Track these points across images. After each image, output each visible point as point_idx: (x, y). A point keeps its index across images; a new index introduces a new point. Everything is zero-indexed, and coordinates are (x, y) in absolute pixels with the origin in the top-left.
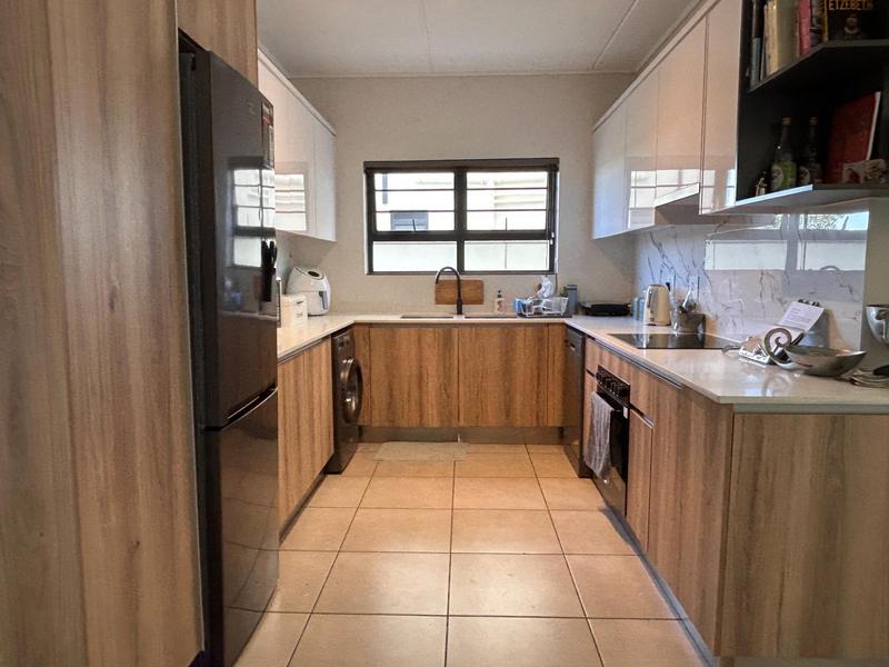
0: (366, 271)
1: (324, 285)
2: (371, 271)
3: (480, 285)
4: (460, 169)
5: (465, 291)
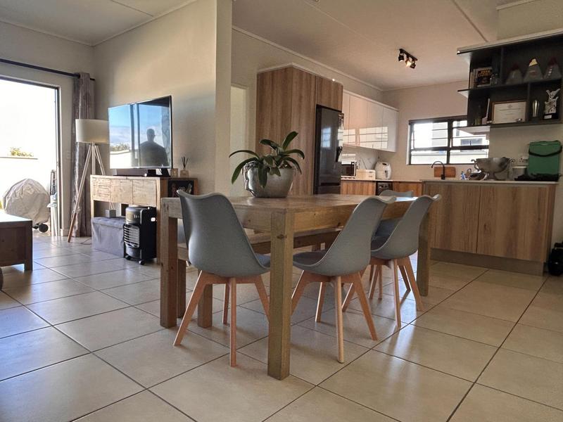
0: (407, 163)
1: (388, 168)
2: (410, 164)
3: (454, 170)
4: (450, 121)
5: (447, 172)
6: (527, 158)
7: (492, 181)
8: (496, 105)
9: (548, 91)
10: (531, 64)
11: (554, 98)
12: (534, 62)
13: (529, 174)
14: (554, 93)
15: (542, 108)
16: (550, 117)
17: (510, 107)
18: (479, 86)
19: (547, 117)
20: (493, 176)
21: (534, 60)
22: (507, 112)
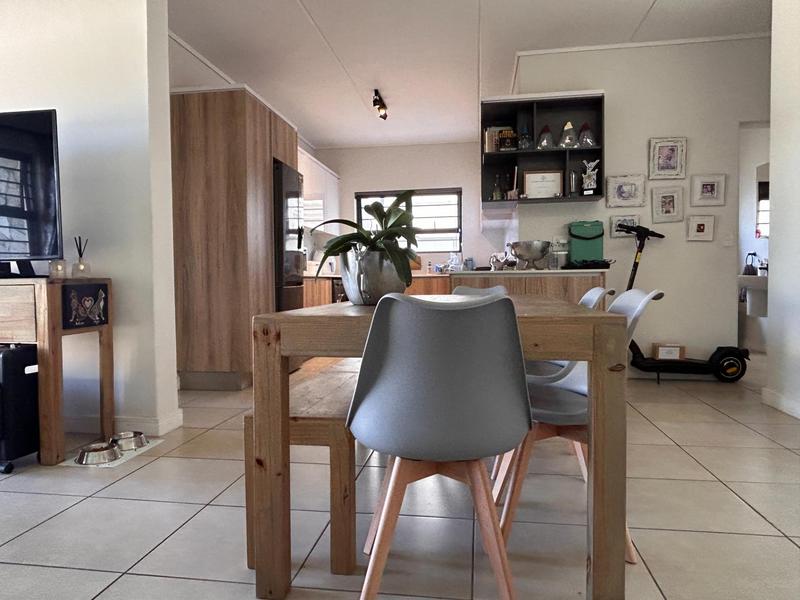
3: (419, 259)
6: (565, 241)
7: (533, 271)
8: (527, 176)
9: (585, 162)
10: (566, 128)
11: (594, 170)
12: (569, 126)
13: (573, 260)
14: (593, 164)
15: (580, 182)
16: (591, 192)
17: (543, 178)
18: (502, 149)
19: (586, 193)
20: (532, 264)
21: (569, 124)
22: (541, 184)
